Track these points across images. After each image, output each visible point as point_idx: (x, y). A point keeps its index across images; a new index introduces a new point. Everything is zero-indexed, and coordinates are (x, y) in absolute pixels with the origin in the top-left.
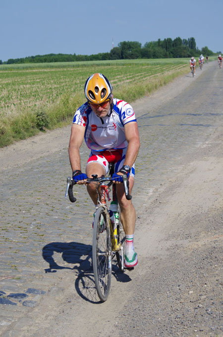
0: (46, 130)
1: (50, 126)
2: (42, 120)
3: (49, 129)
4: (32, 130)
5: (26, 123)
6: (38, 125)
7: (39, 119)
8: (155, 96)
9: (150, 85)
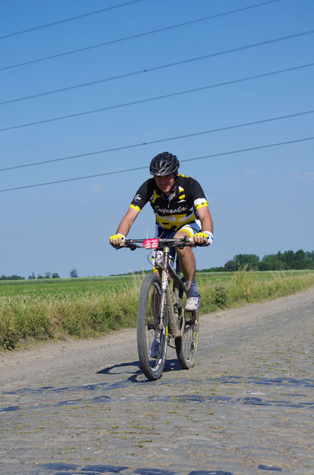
0: (224, 308)
1: (227, 304)
2: (221, 296)
3: (227, 307)
4: (211, 305)
5: (207, 296)
6: (217, 301)
7: (217, 294)
8: (311, 292)
9: (304, 281)
